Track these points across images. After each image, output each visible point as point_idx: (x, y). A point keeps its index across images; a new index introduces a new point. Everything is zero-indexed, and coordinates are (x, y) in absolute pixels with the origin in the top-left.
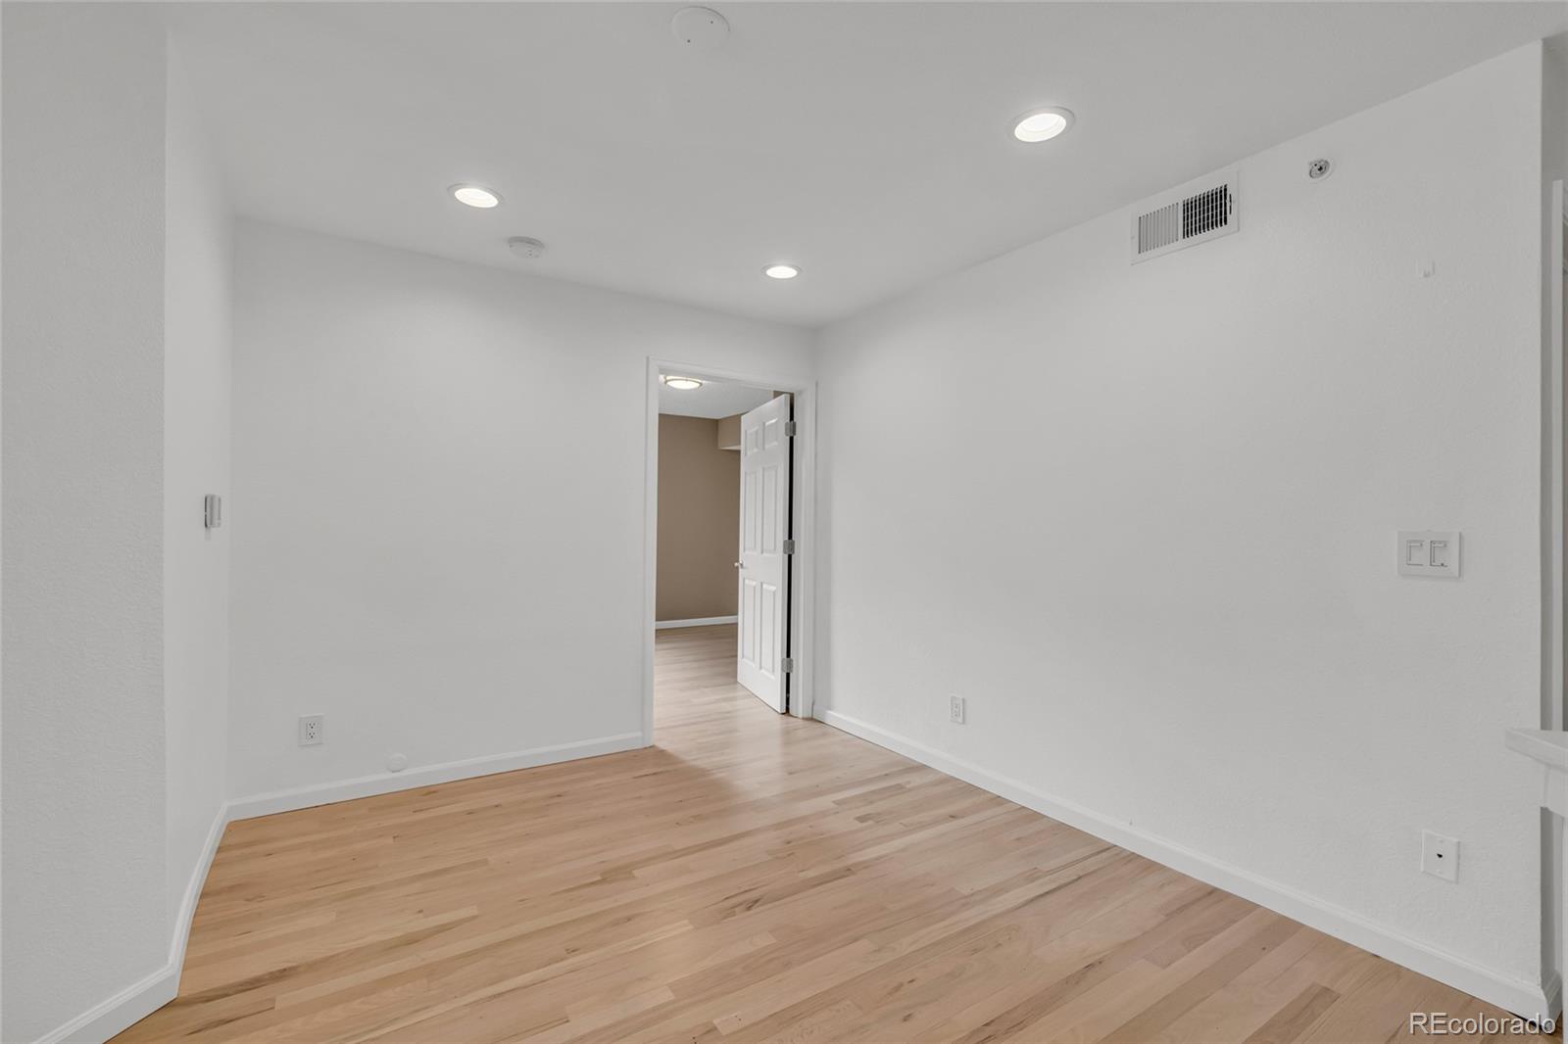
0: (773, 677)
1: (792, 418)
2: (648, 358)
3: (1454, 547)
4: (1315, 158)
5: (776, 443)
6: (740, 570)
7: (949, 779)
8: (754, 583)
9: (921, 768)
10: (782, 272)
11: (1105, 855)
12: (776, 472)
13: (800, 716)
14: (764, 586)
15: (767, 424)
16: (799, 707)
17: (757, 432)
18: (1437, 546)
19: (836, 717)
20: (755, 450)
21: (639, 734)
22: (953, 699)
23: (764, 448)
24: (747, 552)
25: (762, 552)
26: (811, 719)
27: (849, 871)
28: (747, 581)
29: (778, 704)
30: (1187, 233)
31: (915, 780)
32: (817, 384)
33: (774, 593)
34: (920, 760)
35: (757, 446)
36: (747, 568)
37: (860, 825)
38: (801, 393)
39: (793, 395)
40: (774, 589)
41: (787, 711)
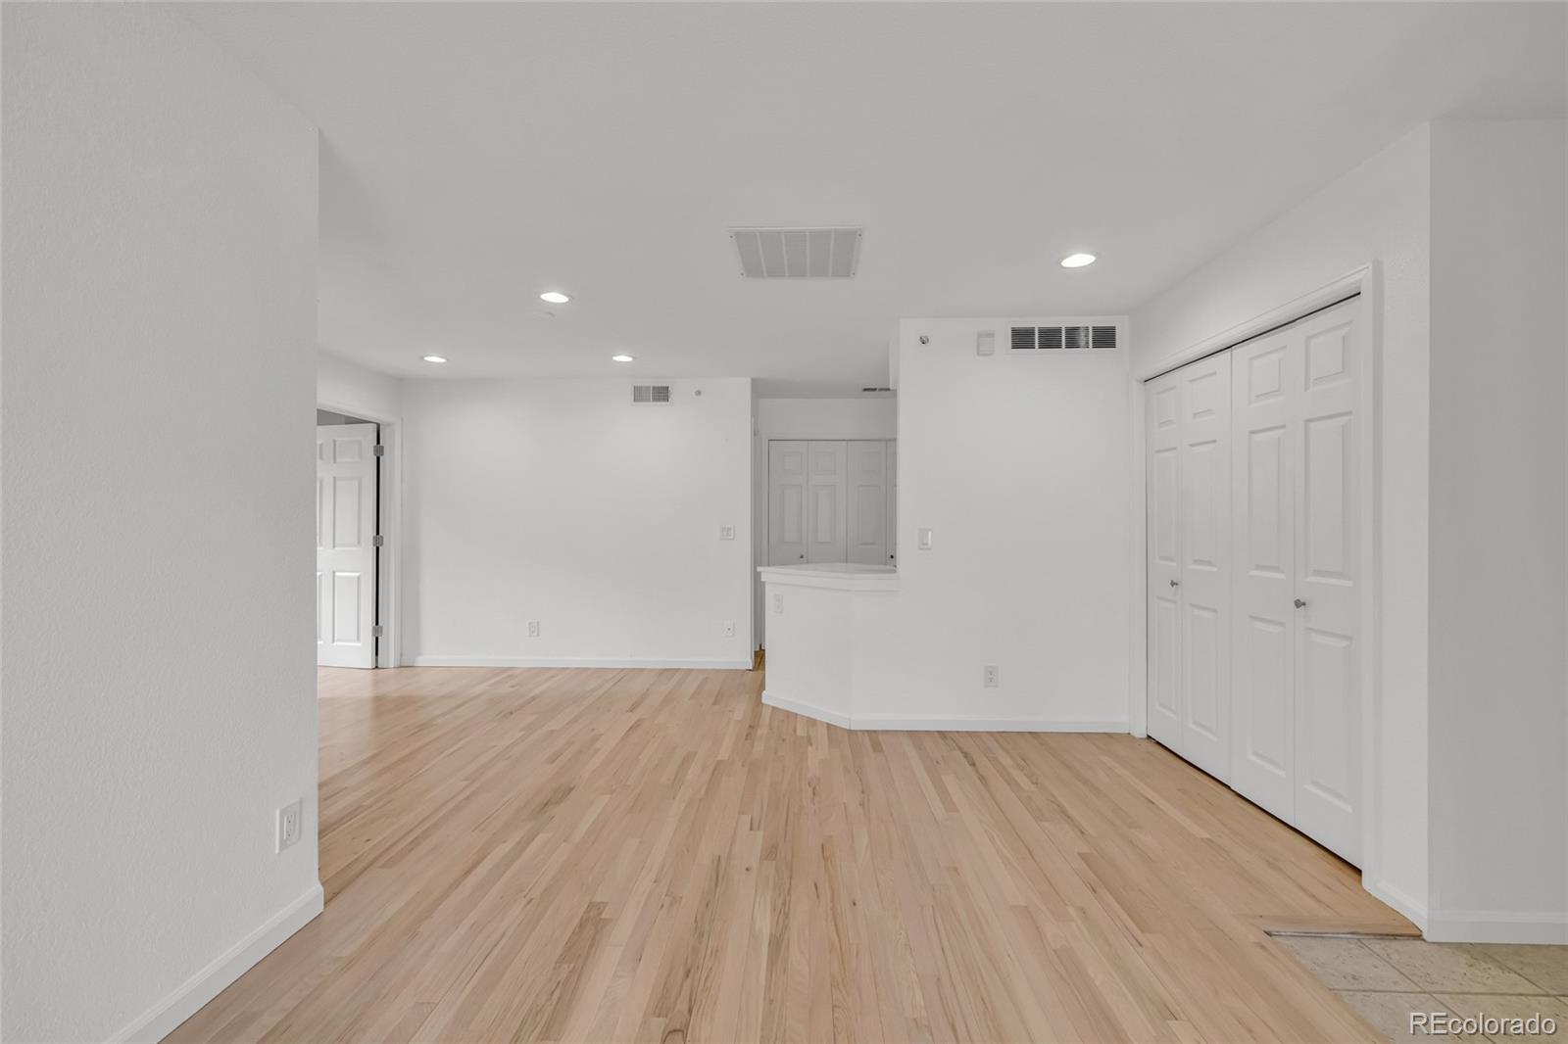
0: (359, 644)
1: (379, 443)
4: (698, 390)
7: (532, 668)
11: (624, 672)
14: (337, 574)
16: (389, 657)
18: (729, 529)
19: (427, 660)
22: (530, 624)
25: (334, 547)
26: (402, 667)
30: (654, 400)
33: (359, 578)
38: (389, 425)
39: (378, 425)
40: (357, 574)
41: (377, 667)
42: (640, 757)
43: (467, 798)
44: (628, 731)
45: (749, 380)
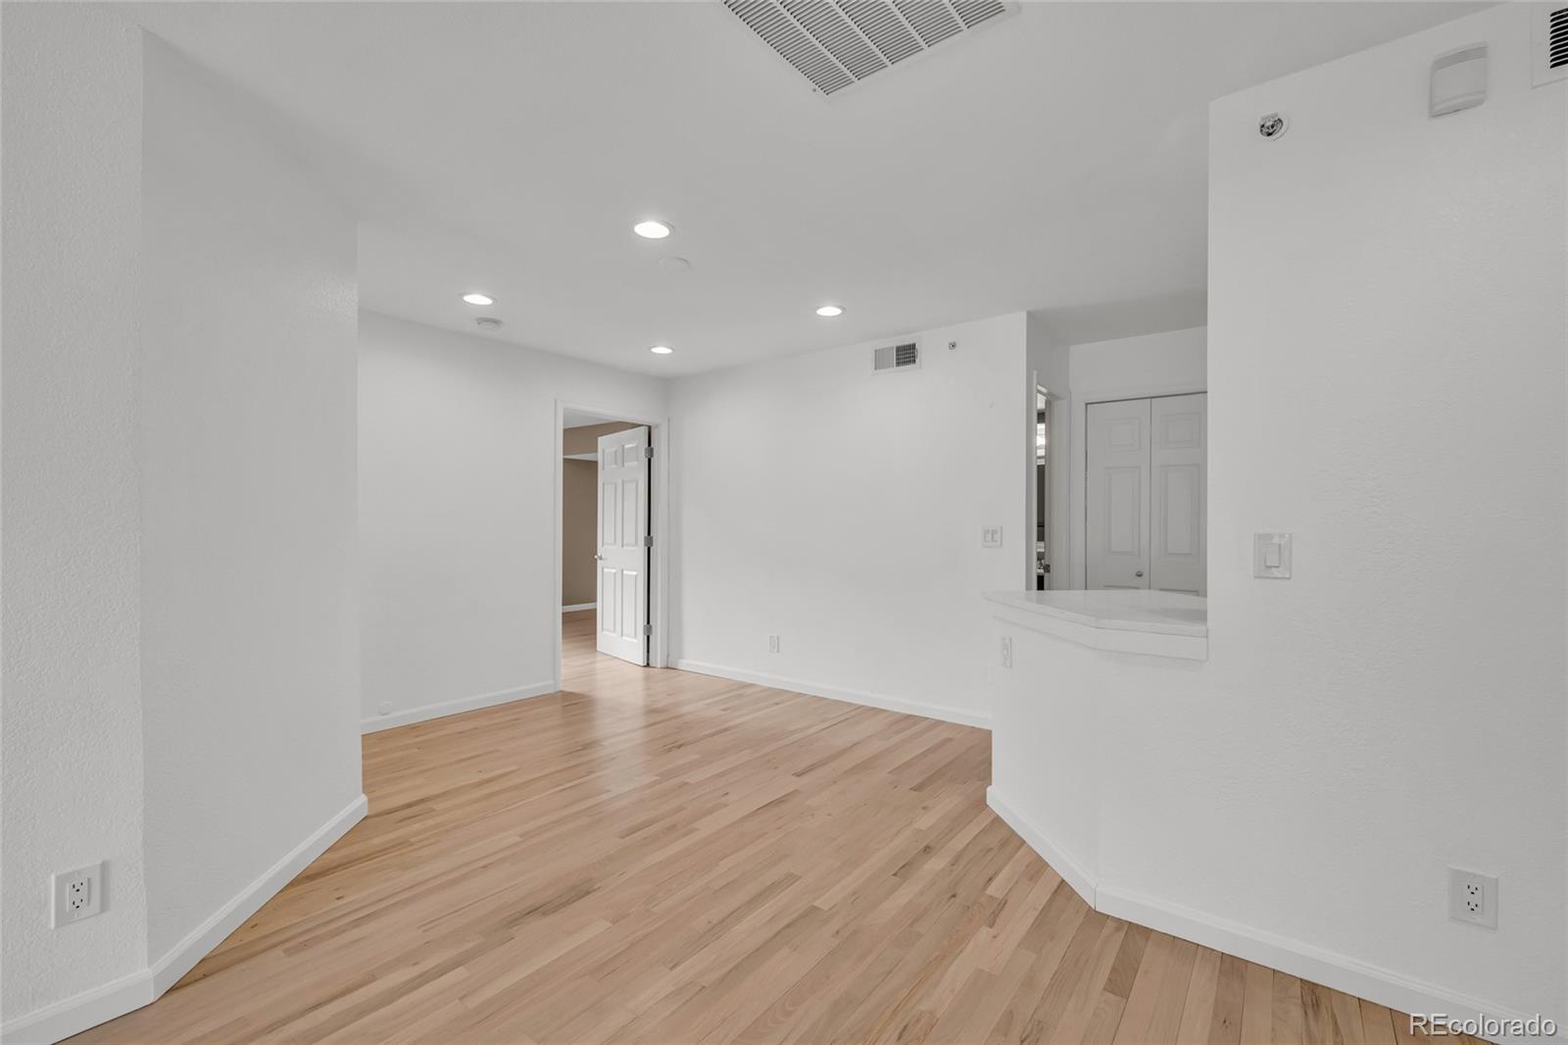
0: (636, 641)
1: (650, 444)
2: (556, 401)
3: (999, 533)
4: (952, 341)
5: (635, 463)
6: (599, 562)
7: (770, 689)
8: (614, 571)
9: (752, 685)
10: (661, 350)
11: (858, 711)
12: (637, 486)
13: (659, 666)
14: (625, 572)
15: (626, 446)
16: (658, 660)
17: (616, 452)
18: (994, 532)
19: (687, 663)
20: (614, 466)
21: (551, 682)
22: (771, 637)
23: (623, 465)
24: (605, 546)
25: (623, 546)
26: (667, 668)
27: (726, 730)
28: (606, 570)
29: (639, 658)
30: (898, 364)
31: (749, 691)
32: (669, 420)
33: (636, 576)
34: (749, 681)
35: (616, 463)
36: (606, 559)
37: (723, 712)
38: (657, 426)
39: (650, 428)
40: (635, 573)
41: (648, 664)
42: (720, 863)
43: (485, 867)
44: (759, 809)
45: (1024, 315)
